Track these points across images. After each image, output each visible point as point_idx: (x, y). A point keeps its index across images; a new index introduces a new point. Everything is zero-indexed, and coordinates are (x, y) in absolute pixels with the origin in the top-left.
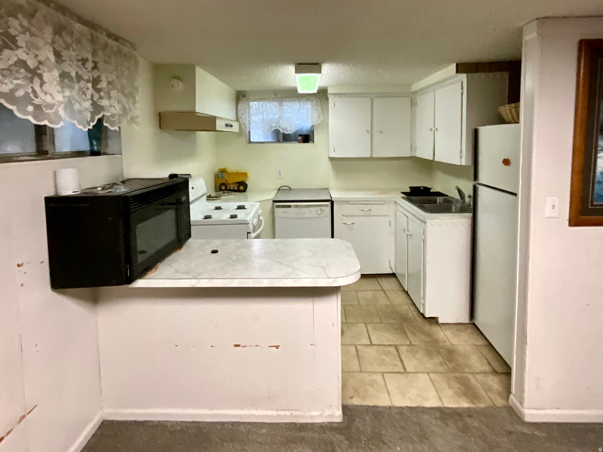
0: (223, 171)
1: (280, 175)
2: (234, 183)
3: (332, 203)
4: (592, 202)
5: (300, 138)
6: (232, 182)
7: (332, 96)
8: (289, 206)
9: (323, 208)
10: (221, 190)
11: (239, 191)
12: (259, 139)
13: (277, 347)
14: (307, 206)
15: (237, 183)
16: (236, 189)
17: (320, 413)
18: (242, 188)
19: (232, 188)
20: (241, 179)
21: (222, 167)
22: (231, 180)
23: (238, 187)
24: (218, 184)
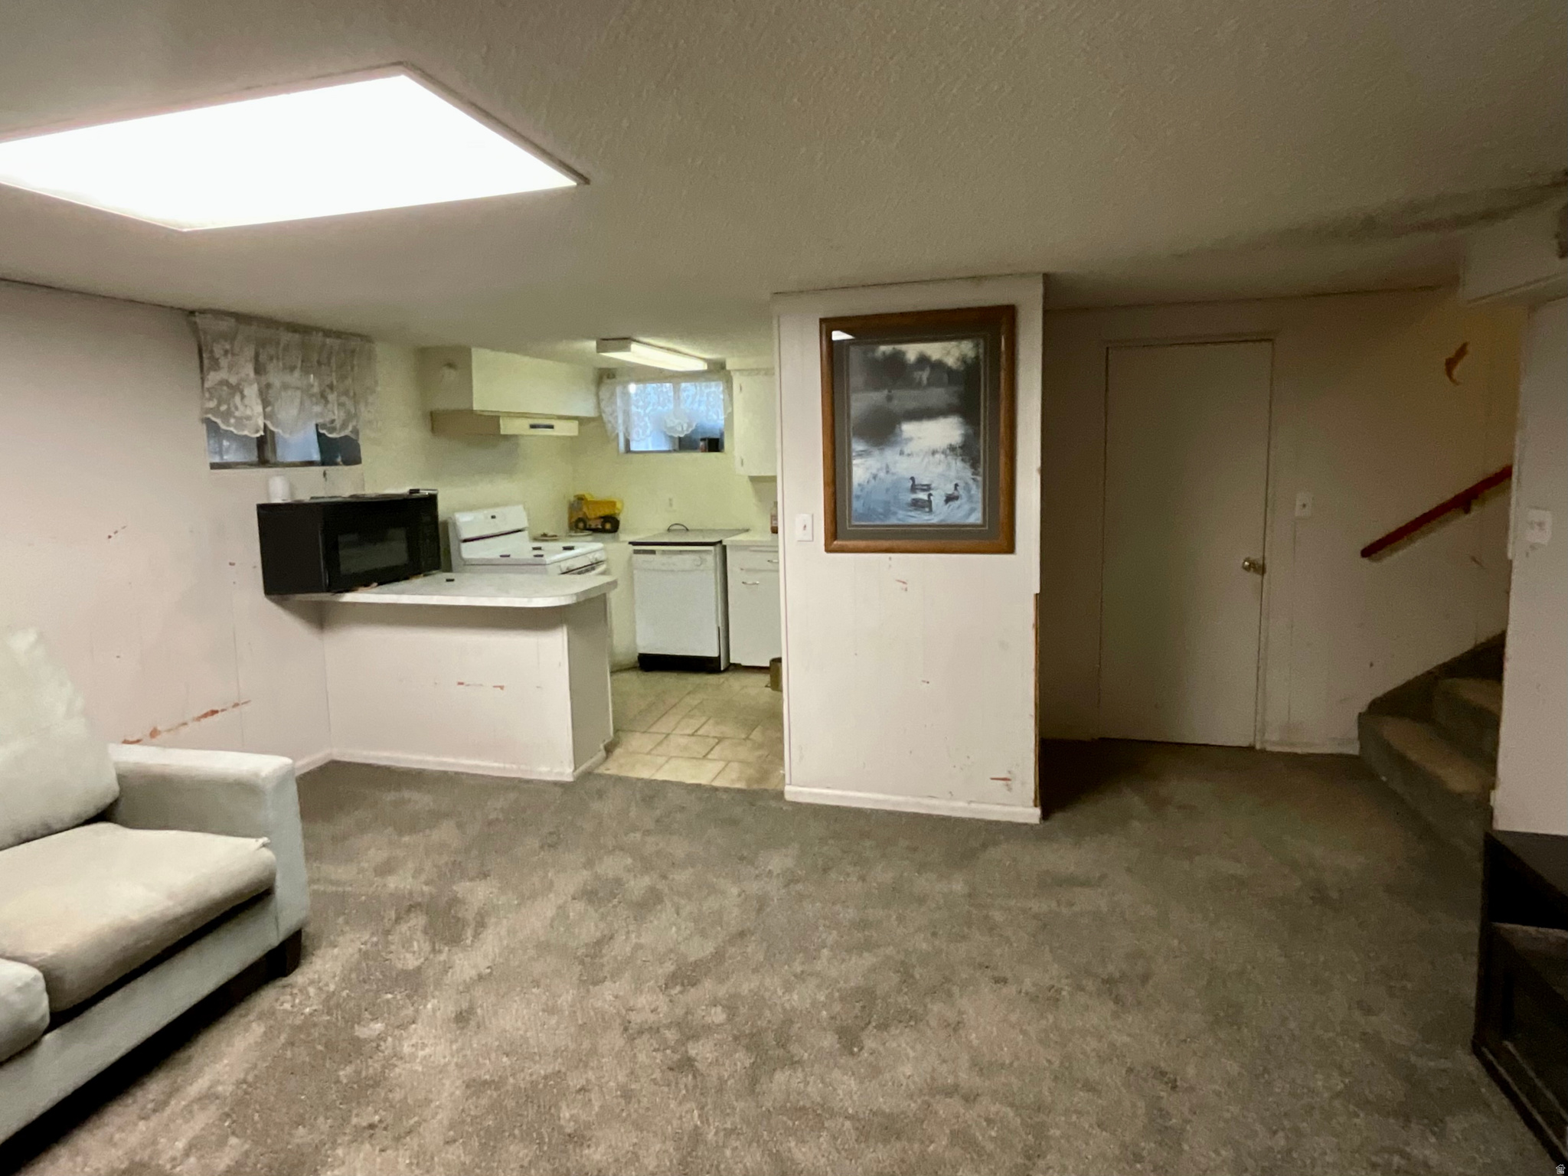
0: (581, 499)
1: (671, 505)
2: (596, 519)
3: (724, 548)
4: (850, 521)
5: (702, 444)
6: (593, 516)
7: (738, 373)
8: (653, 552)
9: (704, 556)
10: (577, 527)
11: (603, 531)
12: (647, 446)
13: (502, 688)
14: (681, 552)
15: (601, 517)
16: (600, 527)
17: (549, 769)
18: (608, 526)
19: (593, 526)
20: (606, 512)
21: (580, 492)
22: (593, 514)
23: (603, 524)
24: (574, 520)
